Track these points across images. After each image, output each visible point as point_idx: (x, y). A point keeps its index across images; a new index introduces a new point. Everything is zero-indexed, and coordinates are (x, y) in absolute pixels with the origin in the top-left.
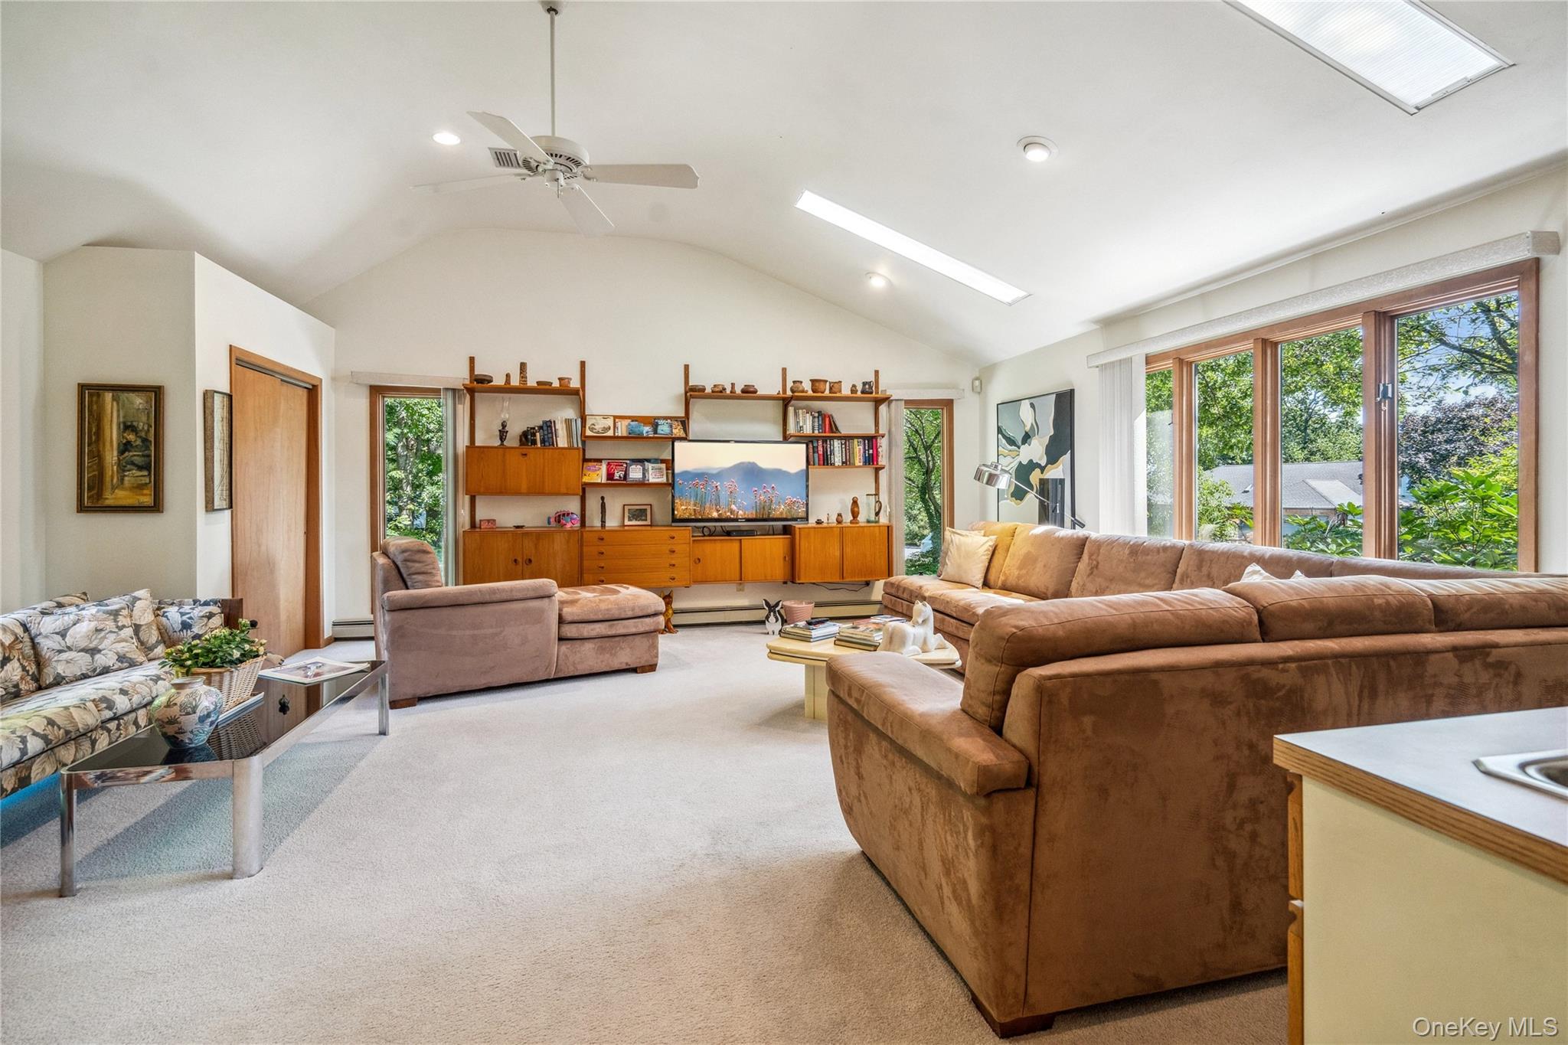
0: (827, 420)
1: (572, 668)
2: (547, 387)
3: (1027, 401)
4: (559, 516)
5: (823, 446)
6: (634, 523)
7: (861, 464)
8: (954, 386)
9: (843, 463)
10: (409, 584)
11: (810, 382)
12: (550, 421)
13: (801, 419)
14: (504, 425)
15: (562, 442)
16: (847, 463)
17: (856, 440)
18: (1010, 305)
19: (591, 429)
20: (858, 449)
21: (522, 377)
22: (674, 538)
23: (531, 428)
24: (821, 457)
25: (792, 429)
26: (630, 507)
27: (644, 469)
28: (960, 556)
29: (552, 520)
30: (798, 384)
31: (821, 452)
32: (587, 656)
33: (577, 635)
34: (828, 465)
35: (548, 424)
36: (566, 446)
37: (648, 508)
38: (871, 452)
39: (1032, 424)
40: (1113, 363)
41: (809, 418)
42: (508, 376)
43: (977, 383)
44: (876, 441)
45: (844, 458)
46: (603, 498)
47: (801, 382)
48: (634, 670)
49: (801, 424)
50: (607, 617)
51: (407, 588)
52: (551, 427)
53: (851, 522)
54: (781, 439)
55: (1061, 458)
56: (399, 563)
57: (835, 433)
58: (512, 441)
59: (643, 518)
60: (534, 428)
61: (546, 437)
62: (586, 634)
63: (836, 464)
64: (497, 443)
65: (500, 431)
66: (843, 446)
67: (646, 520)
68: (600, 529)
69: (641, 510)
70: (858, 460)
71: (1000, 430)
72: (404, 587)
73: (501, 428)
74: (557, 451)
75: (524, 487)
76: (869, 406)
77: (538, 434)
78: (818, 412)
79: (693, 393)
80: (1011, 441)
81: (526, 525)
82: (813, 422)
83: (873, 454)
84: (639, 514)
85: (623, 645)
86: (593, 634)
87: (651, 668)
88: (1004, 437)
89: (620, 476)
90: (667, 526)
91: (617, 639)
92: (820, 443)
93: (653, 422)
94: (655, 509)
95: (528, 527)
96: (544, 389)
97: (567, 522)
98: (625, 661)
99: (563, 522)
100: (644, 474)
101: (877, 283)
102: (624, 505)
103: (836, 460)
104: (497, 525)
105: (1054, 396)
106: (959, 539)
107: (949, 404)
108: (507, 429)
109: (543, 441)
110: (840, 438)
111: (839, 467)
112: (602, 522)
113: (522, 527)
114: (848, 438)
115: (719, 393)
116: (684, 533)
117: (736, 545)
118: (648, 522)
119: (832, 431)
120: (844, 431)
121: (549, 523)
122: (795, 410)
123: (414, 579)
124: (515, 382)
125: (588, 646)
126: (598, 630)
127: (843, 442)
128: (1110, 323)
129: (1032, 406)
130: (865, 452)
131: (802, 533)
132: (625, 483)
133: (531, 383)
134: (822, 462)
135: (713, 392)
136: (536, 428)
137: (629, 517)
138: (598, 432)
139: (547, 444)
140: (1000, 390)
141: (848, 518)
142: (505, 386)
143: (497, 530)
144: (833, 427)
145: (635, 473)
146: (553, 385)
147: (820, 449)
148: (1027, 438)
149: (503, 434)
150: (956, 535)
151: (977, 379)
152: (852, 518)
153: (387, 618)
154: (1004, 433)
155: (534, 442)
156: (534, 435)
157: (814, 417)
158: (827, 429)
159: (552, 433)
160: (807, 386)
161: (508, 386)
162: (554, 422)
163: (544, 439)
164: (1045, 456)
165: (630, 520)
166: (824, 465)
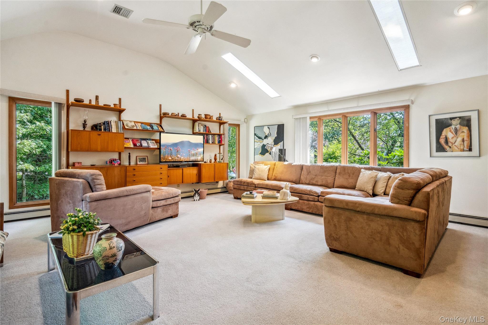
0: (207, 128)
1: (154, 219)
2: (109, 107)
3: (267, 126)
4: (112, 160)
5: (206, 137)
6: (141, 163)
7: (217, 143)
8: (240, 120)
9: (212, 143)
10: (94, 189)
11: (204, 115)
12: (108, 121)
13: (200, 127)
14: (85, 121)
15: (114, 130)
16: (213, 143)
17: (216, 135)
18: (272, 98)
19: (127, 126)
20: (217, 138)
21: (97, 102)
22: (162, 168)
23: (99, 124)
24: (206, 141)
25: (197, 130)
26: (139, 157)
27: (147, 143)
28: (259, 171)
29: (108, 162)
30: (200, 115)
31: (206, 139)
32: (159, 214)
33: (156, 206)
34: (208, 143)
35: (108, 122)
36: (116, 132)
37: (146, 157)
38: (220, 139)
39: (268, 133)
40: (300, 118)
41: (202, 127)
42: (90, 100)
43: (246, 120)
44: (222, 136)
45: (213, 141)
46: (129, 154)
47: (201, 115)
48: (171, 217)
49: (200, 129)
50: (165, 198)
51: (93, 192)
52: (109, 124)
53: (214, 162)
54: (192, 134)
55: (280, 143)
56: (90, 181)
57: (209, 132)
58: (88, 128)
59: (145, 161)
60: (100, 124)
61: (106, 128)
62: (159, 205)
63: (210, 143)
64: (82, 129)
65: (83, 124)
66: (212, 137)
67: (146, 162)
68: (128, 166)
69: (143, 158)
70: (217, 142)
71: (255, 134)
72: (91, 191)
73: (84, 123)
74: (111, 134)
75: (99, 149)
76: (218, 125)
77: (102, 127)
78: (205, 125)
79: (163, 116)
80: (260, 138)
81: (97, 164)
82: (203, 129)
83: (220, 140)
84: (143, 160)
85: (170, 208)
86: (161, 205)
87: (176, 216)
88: (257, 136)
89: (139, 145)
90: (158, 164)
91: (168, 206)
92: (206, 135)
93: (151, 125)
94: (149, 157)
95: (97, 165)
96: (106, 108)
97: (115, 163)
98: (170, 214)
99: (113, 163)
100: (148, 144)
101: (233, 86)
102: (137, 156)
103: (210, 142)
104: (82, 165)
105: (277, 125)
106: (258, 167)
107: (238, 126)
108: (86, 123)
109: (105, 129)
110: (211, 134)
111: (211, 144)
112: (129, 163)
113: (94, 165)
114: (214, 135)
115: (175, 116)
116: (165, 167)
117: (181, 171)
118: (147, 163)
119: (208, 132)
120: (212, 132)
121: (107, 163)
122: (198, 124)
123: (97, 187)
124: (93, 103)
125: (159, 210)
126: (162, 203)
127: (212, 136)
128: (297, 107)
129: (269, 128)
130: (218, 139)
131: (203, 166)
132: (141, 147)
133: (101, 104)
134: (206, 142)
135: (171, 115)
136: (102, 124)
137: (139, 161)
138: (130, 127)
139: (107, 131)
140: (254, 123)
141: (213, 161)
142: (89, 104)
143: (82, 167)
144: (209, 131)
145: (144, 144)
146: (111, 106)
147: (206, 138)
148: (266, 137)
149: (84, 125)
150: (256, 165)
151: (246, 119)
152: (214, 161)
153: (88, 205)
154: (257, 135)
155: (101, 130)
156: (101, 127)
157: (204, 127)
158: (207, 131)
159: (109, 126)
160: (203, 116)
161: (90, 104)
162: (110, 122)
163: (105, 128)
164: (273, 142)
165: (139, 162)
166: (207, 143)
